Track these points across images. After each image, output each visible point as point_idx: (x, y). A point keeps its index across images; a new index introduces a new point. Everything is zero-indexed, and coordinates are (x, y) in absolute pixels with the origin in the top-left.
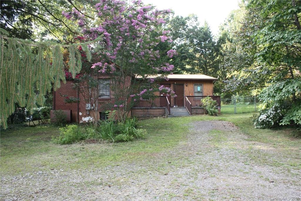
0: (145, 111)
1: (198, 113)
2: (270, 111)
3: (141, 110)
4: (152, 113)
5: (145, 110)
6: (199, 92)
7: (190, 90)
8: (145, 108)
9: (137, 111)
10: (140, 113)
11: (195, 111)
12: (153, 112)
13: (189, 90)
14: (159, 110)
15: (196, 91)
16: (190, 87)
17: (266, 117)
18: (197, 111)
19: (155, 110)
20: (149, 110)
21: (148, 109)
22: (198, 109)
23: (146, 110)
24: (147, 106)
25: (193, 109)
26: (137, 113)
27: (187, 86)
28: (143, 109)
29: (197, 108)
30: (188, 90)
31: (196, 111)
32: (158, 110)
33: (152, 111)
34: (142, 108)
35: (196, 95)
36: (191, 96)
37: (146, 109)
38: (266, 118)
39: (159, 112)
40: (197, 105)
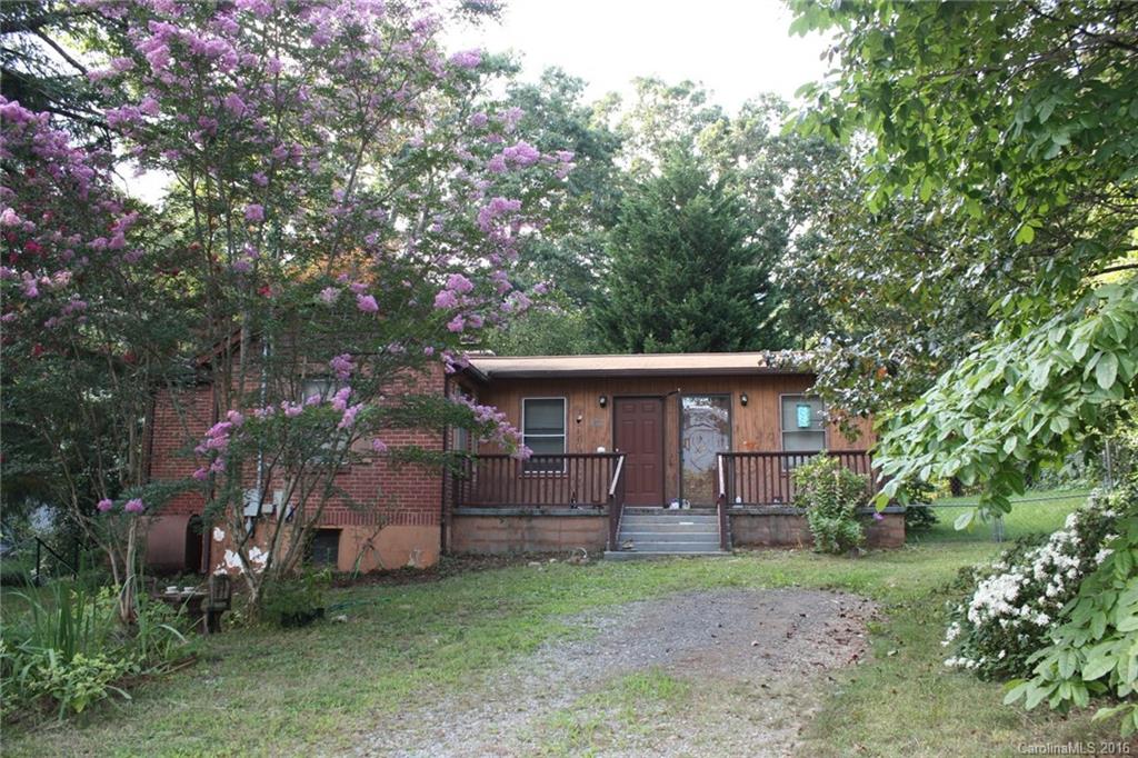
0: (516, 530)
1: (782, 537)
2: (1049, 547)
3: (497, 522)
4: (553, 536)
5: (516, 522)
6: (805, 433)
7: (760, 424)
8: (516, 510)
9: (479, 528)
10: (495, 535)
11: (766, 530)
12: (555, 530)
13: (755, 424)
14: (589, 523)
15: (791, 428)
16: (760, 409)
17: (1012, 593)
18: (776, 526)
19: (566, 524)
20: (535, 523)
21: (531, 517)
22: (782, 518)
23: (524, 523)
24: (530, 505)
25: (757, 519)
26: (481, 534)
27: (744, 404)
28: (508, 516)
29: (777, 515)
30: (750, 425)
31: (773, 530)
32: (579, 524)
33: (550, 530)
34: (505, 511)
35: (795, 445)
36: (749, 455)
37: (520, 516)
38: (1018, 603)
39: (585, 530)
40: (780, 498)
